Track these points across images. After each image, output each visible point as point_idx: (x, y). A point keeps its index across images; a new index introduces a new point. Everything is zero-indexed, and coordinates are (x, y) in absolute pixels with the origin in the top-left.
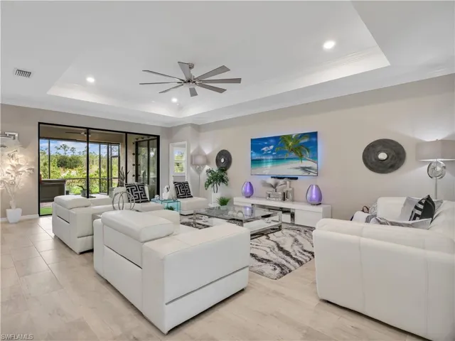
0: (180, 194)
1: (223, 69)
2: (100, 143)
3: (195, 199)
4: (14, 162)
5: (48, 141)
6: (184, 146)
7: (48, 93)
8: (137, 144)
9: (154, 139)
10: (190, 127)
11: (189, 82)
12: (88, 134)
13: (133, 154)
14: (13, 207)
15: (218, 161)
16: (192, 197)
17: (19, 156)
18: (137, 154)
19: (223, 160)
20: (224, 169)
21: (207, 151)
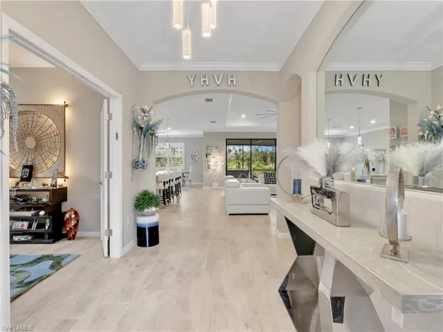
4: (216, 160)
14: (215, 182)
17: (218, 157)
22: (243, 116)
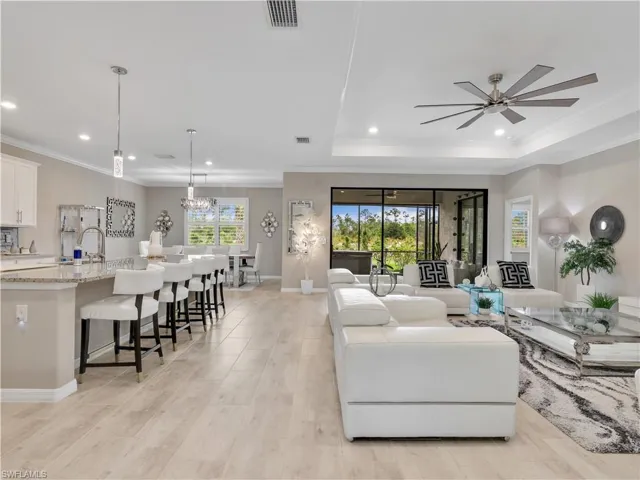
0: (508, 281)
1: (540, 70)
2: (418, 206)
3: (537, 292)
4: (308, 231)
5: (357, 207)
6: (527, 202)
7: (333, 154)
8: (460, 205)
9: (480, 196)
10: (538, 170)
11: (491, 104)
12: (382, 196)
13: (455, 219)
14: (307, 278)
15: (594, 227)
16: (532, 287)
17: (313, 225)
18: (459, 219)
19: (603, 225)
20: (606, 241)
21: (574, 210)
22: (373, 130)
